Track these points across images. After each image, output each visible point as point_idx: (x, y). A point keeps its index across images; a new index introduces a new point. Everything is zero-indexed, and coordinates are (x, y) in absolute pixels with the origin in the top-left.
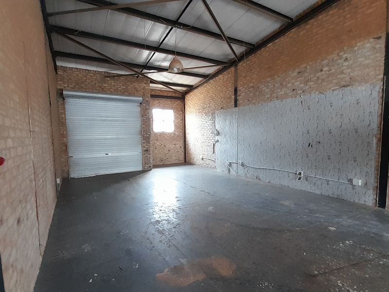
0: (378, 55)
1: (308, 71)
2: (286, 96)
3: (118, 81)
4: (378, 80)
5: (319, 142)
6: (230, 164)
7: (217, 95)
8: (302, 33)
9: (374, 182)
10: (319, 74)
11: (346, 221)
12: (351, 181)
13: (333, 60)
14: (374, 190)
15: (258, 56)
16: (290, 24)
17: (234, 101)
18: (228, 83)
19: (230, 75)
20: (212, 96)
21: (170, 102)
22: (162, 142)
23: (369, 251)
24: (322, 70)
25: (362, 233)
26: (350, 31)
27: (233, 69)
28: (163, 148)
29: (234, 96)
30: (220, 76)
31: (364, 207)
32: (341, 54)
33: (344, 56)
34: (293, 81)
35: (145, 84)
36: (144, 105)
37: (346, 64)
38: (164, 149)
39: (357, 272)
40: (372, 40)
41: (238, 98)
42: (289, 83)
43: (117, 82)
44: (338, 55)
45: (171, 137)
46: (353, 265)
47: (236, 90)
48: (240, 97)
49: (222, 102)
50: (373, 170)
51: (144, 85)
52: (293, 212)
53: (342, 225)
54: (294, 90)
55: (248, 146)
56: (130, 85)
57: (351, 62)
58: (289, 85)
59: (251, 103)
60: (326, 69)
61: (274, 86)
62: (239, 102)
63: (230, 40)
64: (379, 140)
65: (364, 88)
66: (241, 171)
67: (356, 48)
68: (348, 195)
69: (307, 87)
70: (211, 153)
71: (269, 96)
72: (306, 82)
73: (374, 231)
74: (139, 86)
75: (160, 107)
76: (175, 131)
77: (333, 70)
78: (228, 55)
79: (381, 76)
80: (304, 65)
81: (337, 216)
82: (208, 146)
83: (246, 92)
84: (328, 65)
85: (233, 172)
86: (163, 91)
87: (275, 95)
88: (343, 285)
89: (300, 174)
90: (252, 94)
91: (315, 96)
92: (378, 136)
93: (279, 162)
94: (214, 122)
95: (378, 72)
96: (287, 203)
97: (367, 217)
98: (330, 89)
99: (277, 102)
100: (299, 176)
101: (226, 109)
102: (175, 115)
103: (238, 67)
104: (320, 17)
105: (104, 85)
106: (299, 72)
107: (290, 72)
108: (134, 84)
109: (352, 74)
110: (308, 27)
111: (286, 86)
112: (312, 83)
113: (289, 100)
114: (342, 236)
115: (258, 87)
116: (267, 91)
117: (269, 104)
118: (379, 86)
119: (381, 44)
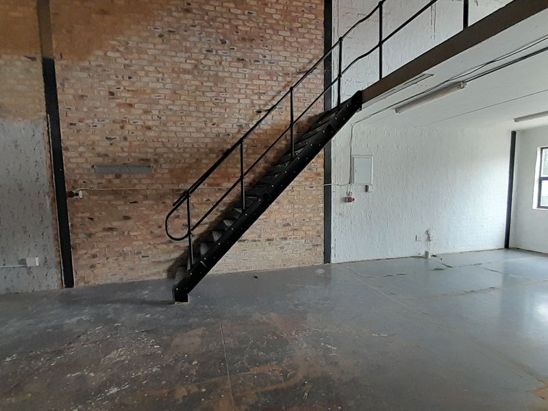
0: (35, 82)
4: (40, 118)
9: (56, 257)
11: (14, 326)
12: (23, 262)
14: (56, 268)
23: (37, 357)
25: (36, 333)
31: (47, 295)
39: (13, 400)
40: (23, 58)
50: (52, 240)
53: (5, 335)
64: (53, 200)
65: (22, 125)
68: (25, 284)
73: (53, 323)
79: (44, 113)
92: (52, 195)
95: (38, 107)
97: (49, 306)
118: (42, 127)
119: (37, 69)
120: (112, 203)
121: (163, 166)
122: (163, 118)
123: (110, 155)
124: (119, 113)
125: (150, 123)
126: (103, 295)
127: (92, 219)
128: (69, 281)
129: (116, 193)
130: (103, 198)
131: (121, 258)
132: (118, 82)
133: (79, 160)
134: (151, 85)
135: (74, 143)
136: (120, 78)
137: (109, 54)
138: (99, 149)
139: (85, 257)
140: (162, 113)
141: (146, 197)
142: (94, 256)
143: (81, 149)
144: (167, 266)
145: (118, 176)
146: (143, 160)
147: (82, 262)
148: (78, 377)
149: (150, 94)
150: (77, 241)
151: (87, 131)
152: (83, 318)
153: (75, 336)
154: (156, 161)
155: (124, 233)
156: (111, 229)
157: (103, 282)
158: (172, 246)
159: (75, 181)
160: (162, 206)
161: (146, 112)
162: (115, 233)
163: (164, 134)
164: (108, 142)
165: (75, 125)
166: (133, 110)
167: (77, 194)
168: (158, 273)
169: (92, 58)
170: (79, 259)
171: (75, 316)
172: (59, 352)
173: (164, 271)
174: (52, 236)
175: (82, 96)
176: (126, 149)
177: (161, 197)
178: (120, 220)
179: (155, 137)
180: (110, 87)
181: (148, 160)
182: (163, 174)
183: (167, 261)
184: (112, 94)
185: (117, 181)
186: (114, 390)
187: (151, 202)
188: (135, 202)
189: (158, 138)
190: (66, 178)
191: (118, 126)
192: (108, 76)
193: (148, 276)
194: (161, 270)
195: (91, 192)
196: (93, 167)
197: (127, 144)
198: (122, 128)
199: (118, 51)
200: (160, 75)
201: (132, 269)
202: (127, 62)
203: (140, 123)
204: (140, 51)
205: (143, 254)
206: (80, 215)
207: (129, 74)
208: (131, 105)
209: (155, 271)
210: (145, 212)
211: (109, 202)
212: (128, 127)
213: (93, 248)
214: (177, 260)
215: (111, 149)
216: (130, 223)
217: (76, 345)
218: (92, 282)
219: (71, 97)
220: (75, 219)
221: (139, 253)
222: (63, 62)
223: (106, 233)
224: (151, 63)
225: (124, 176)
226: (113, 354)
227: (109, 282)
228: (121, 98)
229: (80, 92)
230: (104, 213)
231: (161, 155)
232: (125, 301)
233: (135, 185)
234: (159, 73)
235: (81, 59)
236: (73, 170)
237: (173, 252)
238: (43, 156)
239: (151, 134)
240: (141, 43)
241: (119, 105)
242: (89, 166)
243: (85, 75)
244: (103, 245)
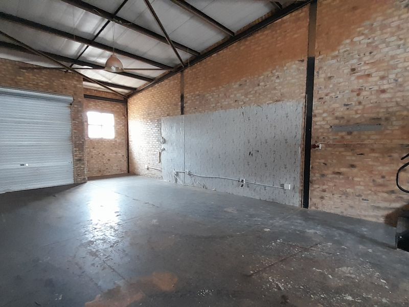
0: (302, 76)
1: (248, 84)
2: (229, 106)
3: (38, 74)
4: (301, 98)
5: (258, 151)
6: (177, 174)
7: (163, 100)
8: (242, 48)
9: (300, 186)
10: (257, 88)
11: (278, 222)
12: (282, 185)
13: (267, 76)
14: (300, 193)
15: (203, 64)
16: (232, 38)
17: (180, 108)
18: (174, 88)
19: (176, 81)
20: (158, 101)
21: (109, 105)
22: (101, 150)
23: (294, 247)
24: (259, 85)
25: (290, 231)
26: (281, 52)
27: (179, 75)
28: (101, 157)
29: (180, 103)
30: (166, 81)
31: (293, 208)
32: (274, 71)
33: (277, 74)
34: (235, 92)
35: (77, 81)
36: (75, 106)
37: (278, 81)
38: (103, 159)
39: (284, 267)
40: (297, 62)
41: (184, 105)
42: (232, 94)
43: (37, 76)
44: (272, 72)
45: (111, 145)
46: (282, 261)
47: (182, 97)
48: (187, 104)
49: (168, 108)
50: (299, 175)
51: (75, 83)
52: (236, 218)
53: (275, 226)
54: (236, 101)
55: (195, 154)
56: (55, 81)
57: (281, 80)
58: (232, 96)
59: (197, 111)
60: (262, 84)
61: (219, 95)
62: (186, 109)
63: (176, 45)
64: (303, 150)
65: (291, 104)
66: (188, 180)
67: (285, 68)
68: (281, 199)
69: (248, 99)
70: (157, 162)
71: (214, 105)
72: (246, 95)
73: (299, 228)
74: (69, 83)
75: (96, 109)
76: (115, 138)
77: (268, 86)
78: (174, 60)
79: (304, 94)
80: (244, 79)
81: (271, 218)
82: (154, 155)
83: (192, 100)
84: (263, 81)
85: (180, 182)
86: (100, 91)
87: (219, 104)
88: (273, 280)
89: (243, 180)
90: (198, 103)
91: (254, 108)
92: (303, 146)
93: (224, 171)
94: (160, 129)
95: (301, 91)
96: (230, 210)
97: (295, 216)
98: (265, 102)
99: (221, 111)
100: (242, 183)
101: (172, 116)
102: (116, 120)
103: (184, 74)
104: (257, 35)
105: (18, 78)
106: (241, 85)
107: (233, 84)
108: (61, 80)
109: (282, 91)
110: (247, 43)
111: (229, 97)
112: (251, 96)
113: (232, 110)
114: (274, 236)
115: (204, 96)
116: (212, 100)
117: (214, 113)
118: (302, 103)
119: (304, 67)
120: (343, 153)
121: (394, 123)
122: (400, 80)
123: (345, 117)
124: (356, 83)
125: (385, 87)
126: (329, 221)
127: (326, 164)
128: (306, 203)
129: (347, 146)
130: (336, 150)
131: (344, 197)
132: (360, 59)
133: (323, 123)
134: (391, 53)
135: (321, 111)
136: (362, 55)
137: (356, 39)
138: (337, 114)
139: (318, 190)
140: (399, 76)
141: (373, 150)
142: (324, 191)
143: (325, 115)
144: (386, 213)
145: (350, 133)
146: (374, 119)
147: (315, 193)
148: (321, 274)
149: (389, 61)
150: (314, 179)
151: (330, 102)
152: (317, 232)
153: (314, 243)
154: (387, 119)
155: (348, 178)
156: (339, 173)
157: (328, 211)
158: (393, 196)
159: (318, 138)
160: (387, 160)
161: (382, 78)
162: (341, 176)
163: (399, 94)
164: (346, 108)
165: (322, 98)
166: (370, 79)
167: (318, 147)
168: (376, 216)
169: (341, 47)
170: (314, 190)
171: (314, 229)
172: (306, 250)
173: (382, 216)
174: (299, 172)
175: (330, 78)
176: (359, 112)
177: (387, 151)
178: (349, 167)
179: (389, 98)
180: (352, 65)
181: (379, 119)
182: (393, 131)
183: (386, 208)
184: (353, 70)
185: (349, 137)
186: (350, 298)
187: (377, 155)
188: (362, 154)
189: (391, 98)
190: (313, 135)
191: (355, 94)
192: (352, 56)
193: (365, 216)
194: (380, 215)
195: (328, 145)
196: (331, 127)
197: (361, 107)
198: (358, 95)
199: (363, 34)
200: (402, 42)
201: (352, 207)
202: (369, 41)
203: (376, 88)
204: (383, 27)
205: (363, 197)
206: (318, 161)
207: (370, 49)
208: (369, 75)
209: (372, 214)
210: (370, 163)
211: (340, 152)
212: (364, 93)
213: (324, 185)
214: (398, 210)
215: (347, 112)
216: (355, 170)
217: (315, 249)
218: (320, 209)
219: (322, 80)
220: (315, 163)
221: (360, 196)
222: (320, 57)
223: (334, 176)
224: (392, 34)
225: (355, 133)
226: (344, 269)
227: (332, 211)
228: (361, 71)
229: (329, 75)
230: (335, 161)
231: (393, 114)
232: (348, 231)
233: (363, 140)
234: (401, 39)
235: (333, 50)
236: (318, 129)
237: (394, 201)
238: (300, 122)
239: (383, 96)
240: (384, 20)
241: (359, 77)
242: (329, 127)
243: (334, 61)
244: (331, 184)
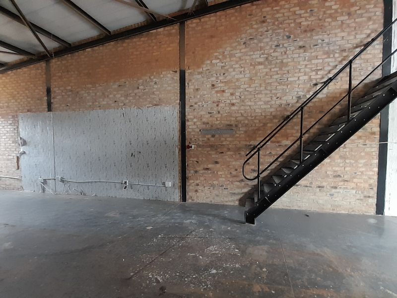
0: (176, 84)
1: (127, 86)
2: (108, 107)
4: (176, 104)
5: (140, 152)
6: (45, 182)
7: (21, 92)
8: (120, 49)
9: (179, 183)
10: (136, 91)
11: (161, 218)
12: (164, 184)
13: (146, 81)
14: (179, 189)
15: (76, 57)
16: (107, 36)
17: (46, 104)
18: (37, 80)
19: (40, 71)
20: (12, 92)
23: (173, 238)
24: (138, 88)
25: (171, 224)
26: (157, 60)
27: (43, 64)
29: (46, 98)
30: (25, 69)
31: (174, 203)
32: (152, 77)
33: (154, 80)
34: (115, 93)
37: (156, 86)
39: (164, 259)
40: (171, 72)
41: (52, 101)
42: (111, 94)
44: (150, 78)
46: (162, 255)
47: (49, 91)
48: (55, 100)
49: (29, 103)
50: (177, 173)
52: (118, 222)
53: (157, 223)
54: (115, 101)
55: (69, 157)
57: (159, 86)
58: (111, 96)
59: (69, 109)
60: (141, 87)
61: (96, 94)
62: (55, 105)
63: (35, 28)
64: (179, 150)
65: (168, 108)
66: (61, 187)
67: (162, 76)
68: (164, 197)
69: (127, 101)
70: (14, 169)
71: (91, 104)
72: (127, 96)
73: (178, 221)
77: (147, 90)
78: (35, 46)
79: (179, 101)
80: (123, 80)
81: (154, 216)
82: (8, 160)
83: (63, 96)
84: (142, 85)
85: (49, 191)
87: (97, 103)
88: (153, 275)
89: (126, 182)
90: (70, 99)
91: (134, 110)
92: (179, 147)
93: (105, 174)
94: (18, 127)
95: (176, 98)
96: (111, 214)
97: (175, 211)
98: (145, 106)
99: (100, 111)
100: (125, 185)
101: (35, 112)
103: (51, 64)
104: (134, 40)
106: (120, 86)
107: (112, 84)
109: (160, 96)
110: (125, 45)
111: (108, 96)
112: (131, 98)
113: (112, 111)
114: (155, 233)
115: (78, 92)
116: (88, 98)
117: (92, 112)
118: (177, 108)
119: (177, 77)
120: (210, 152)
121: (241, 129)
122: (242, 97)
123: (210, 123)
124: (216, 97)
125: (234, 101)
126: (203, 210)
127: (198, 162)
128: (184, 198)
129: (211, 146)
130: (204, 149)
131: (212, 188)
132: (217, 78)
133: (194, 127)
134: (236, 77)
135: (192, 117)
136: (218, 75)
137: (214, 61)
138: (204, 120)
139: (193, 184)
140: (242, 94)
141: (229, 149)
142: (198, 185)
143: (195, 120)
144: (239, 197)
145: (213, 136)
146: (228, 125)
147: (191, 187)
148: (194, 257)
149: (235, 82)
150: (189, 175)
151: (199, 109)
152: (193, 221)
153: (190, 232)
154: (236, 126)
155: (214, 172)
156: (207, 169)
157: (201, 202)
158: (243, 184)
159: (191, 139)
160: (238, 156)
161: (232, 94)
162: (209, 172)
163: (242, 108)
164: (209, 115)
165: (193, 106)
166: (224, 94)
167: (191, 147)
168: (233, 201)
169: (204, 66)
170: (189, 185)
171: (190, 219)
172: (183, 239)
173: (237, 200)
174: (177, 170)
175: (197, 90)
176: (218, 119)
177: (238, 150)
178: (213, 164)
179: (236, 110)
180: (212, 81)
181: (231, 125)
182: (240, 134)
183: (239, 194)
184: (213, 85)
185: (213, 139)
186: (214, 271)
187: (231, 153)
188: (222, 153)
189: (238, 110)
190: (187, 137)
191: (215, 104)
192: (212, 75)
193: (226, 202)
194: (235, 199)
195: (198, 146)
196: (200, 130)
197: (220, 115)
198: (217, 105)
199: (218, 58)
200: (243, 69)
201: (217, 196)
202: (223, 65)
203: (228, 101)
204: (231, 56)
205: (225, 187)
206: (192, 159)
207: (223, 71)
208: (223, 91)
209: (231, 199)
210: (228, 159)
211: (208, 152)
212: (221, 105)
213: (197, 180)
214: (246, 194)
215: (210, 119)
216: (218, 166)
217: (190, 236)
218: (196, 201)
219: (192, 90)
220: (190, 161)
221: (222, 186)
222: (189, 71)
223: (204, 171)
224: (237, 62)
225: (217, 136)
226: (211, 248)
227: (204, 202)
228: (218, 87)
229: (197, 87)
230: (204, 159)
231: (239, 122)
232: (214, 216)
233: (222, 142)
234: (242, 67)
235: (199, 67)
236: (190, 132)
237: (244, 187)
238: (177, 125)
239: (233, 108)
240: (232, 50)
241: (217, 92)
242: (199, 130)
243: (200, 76)
244: (202, 179)
